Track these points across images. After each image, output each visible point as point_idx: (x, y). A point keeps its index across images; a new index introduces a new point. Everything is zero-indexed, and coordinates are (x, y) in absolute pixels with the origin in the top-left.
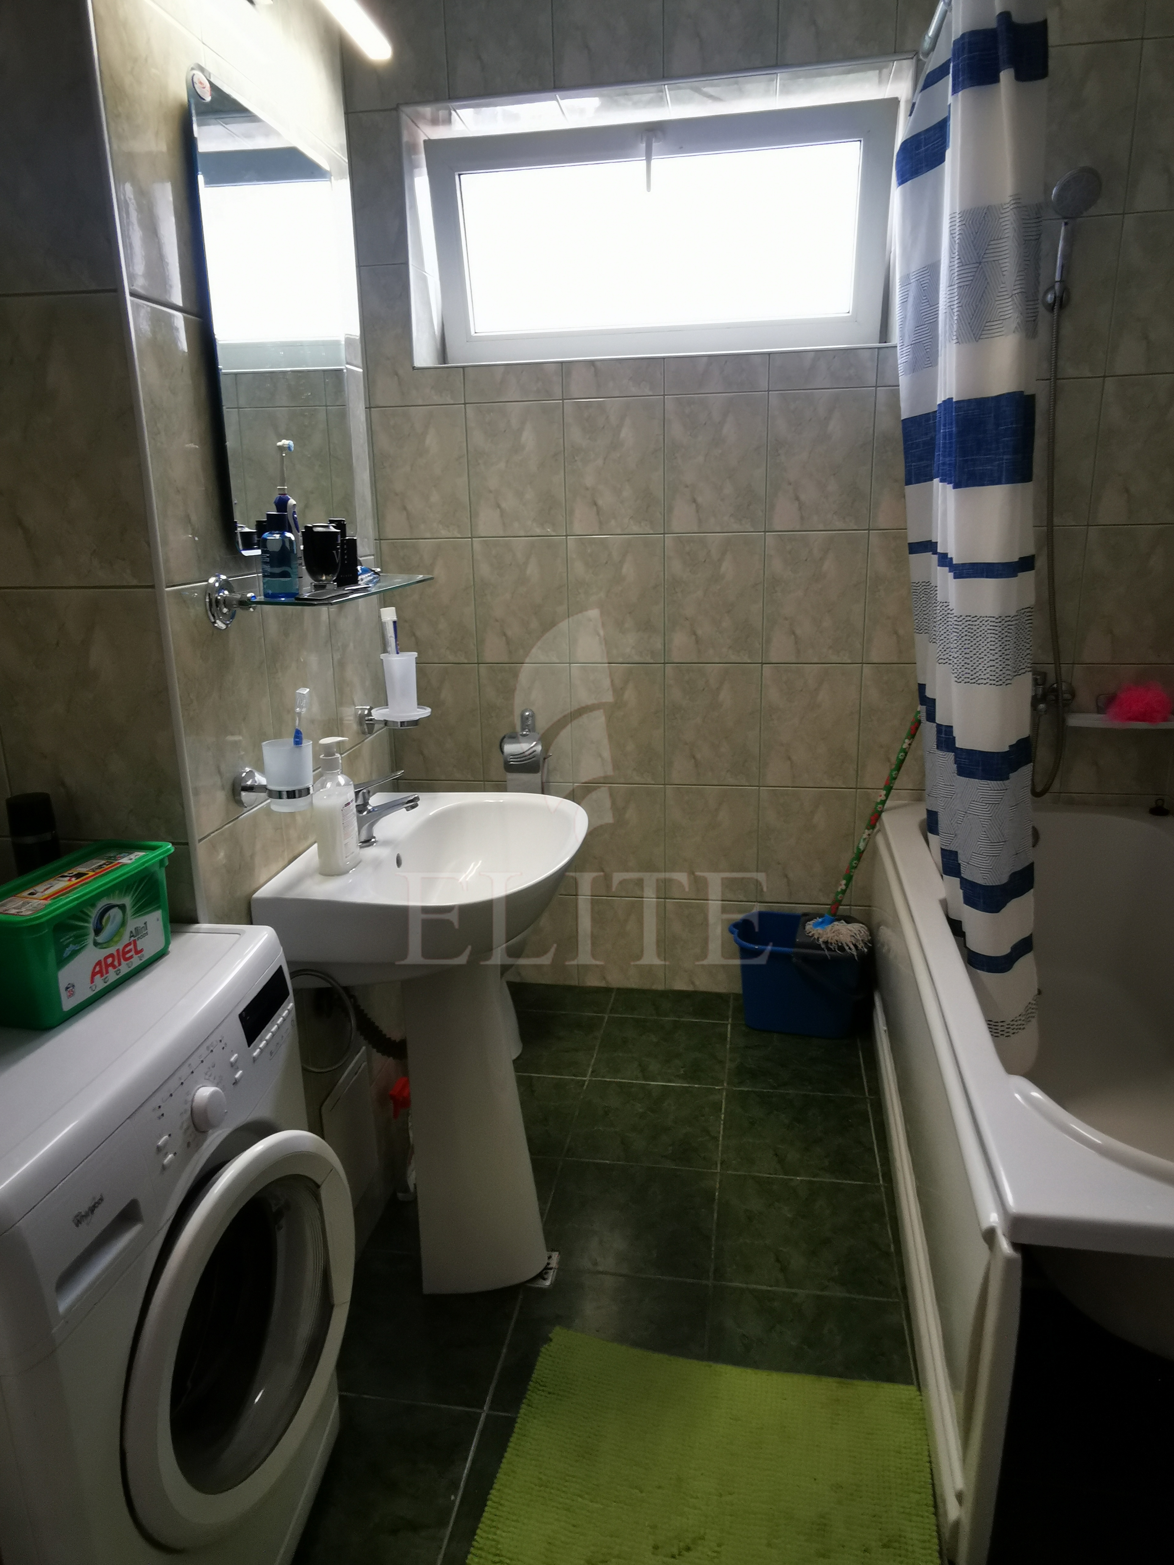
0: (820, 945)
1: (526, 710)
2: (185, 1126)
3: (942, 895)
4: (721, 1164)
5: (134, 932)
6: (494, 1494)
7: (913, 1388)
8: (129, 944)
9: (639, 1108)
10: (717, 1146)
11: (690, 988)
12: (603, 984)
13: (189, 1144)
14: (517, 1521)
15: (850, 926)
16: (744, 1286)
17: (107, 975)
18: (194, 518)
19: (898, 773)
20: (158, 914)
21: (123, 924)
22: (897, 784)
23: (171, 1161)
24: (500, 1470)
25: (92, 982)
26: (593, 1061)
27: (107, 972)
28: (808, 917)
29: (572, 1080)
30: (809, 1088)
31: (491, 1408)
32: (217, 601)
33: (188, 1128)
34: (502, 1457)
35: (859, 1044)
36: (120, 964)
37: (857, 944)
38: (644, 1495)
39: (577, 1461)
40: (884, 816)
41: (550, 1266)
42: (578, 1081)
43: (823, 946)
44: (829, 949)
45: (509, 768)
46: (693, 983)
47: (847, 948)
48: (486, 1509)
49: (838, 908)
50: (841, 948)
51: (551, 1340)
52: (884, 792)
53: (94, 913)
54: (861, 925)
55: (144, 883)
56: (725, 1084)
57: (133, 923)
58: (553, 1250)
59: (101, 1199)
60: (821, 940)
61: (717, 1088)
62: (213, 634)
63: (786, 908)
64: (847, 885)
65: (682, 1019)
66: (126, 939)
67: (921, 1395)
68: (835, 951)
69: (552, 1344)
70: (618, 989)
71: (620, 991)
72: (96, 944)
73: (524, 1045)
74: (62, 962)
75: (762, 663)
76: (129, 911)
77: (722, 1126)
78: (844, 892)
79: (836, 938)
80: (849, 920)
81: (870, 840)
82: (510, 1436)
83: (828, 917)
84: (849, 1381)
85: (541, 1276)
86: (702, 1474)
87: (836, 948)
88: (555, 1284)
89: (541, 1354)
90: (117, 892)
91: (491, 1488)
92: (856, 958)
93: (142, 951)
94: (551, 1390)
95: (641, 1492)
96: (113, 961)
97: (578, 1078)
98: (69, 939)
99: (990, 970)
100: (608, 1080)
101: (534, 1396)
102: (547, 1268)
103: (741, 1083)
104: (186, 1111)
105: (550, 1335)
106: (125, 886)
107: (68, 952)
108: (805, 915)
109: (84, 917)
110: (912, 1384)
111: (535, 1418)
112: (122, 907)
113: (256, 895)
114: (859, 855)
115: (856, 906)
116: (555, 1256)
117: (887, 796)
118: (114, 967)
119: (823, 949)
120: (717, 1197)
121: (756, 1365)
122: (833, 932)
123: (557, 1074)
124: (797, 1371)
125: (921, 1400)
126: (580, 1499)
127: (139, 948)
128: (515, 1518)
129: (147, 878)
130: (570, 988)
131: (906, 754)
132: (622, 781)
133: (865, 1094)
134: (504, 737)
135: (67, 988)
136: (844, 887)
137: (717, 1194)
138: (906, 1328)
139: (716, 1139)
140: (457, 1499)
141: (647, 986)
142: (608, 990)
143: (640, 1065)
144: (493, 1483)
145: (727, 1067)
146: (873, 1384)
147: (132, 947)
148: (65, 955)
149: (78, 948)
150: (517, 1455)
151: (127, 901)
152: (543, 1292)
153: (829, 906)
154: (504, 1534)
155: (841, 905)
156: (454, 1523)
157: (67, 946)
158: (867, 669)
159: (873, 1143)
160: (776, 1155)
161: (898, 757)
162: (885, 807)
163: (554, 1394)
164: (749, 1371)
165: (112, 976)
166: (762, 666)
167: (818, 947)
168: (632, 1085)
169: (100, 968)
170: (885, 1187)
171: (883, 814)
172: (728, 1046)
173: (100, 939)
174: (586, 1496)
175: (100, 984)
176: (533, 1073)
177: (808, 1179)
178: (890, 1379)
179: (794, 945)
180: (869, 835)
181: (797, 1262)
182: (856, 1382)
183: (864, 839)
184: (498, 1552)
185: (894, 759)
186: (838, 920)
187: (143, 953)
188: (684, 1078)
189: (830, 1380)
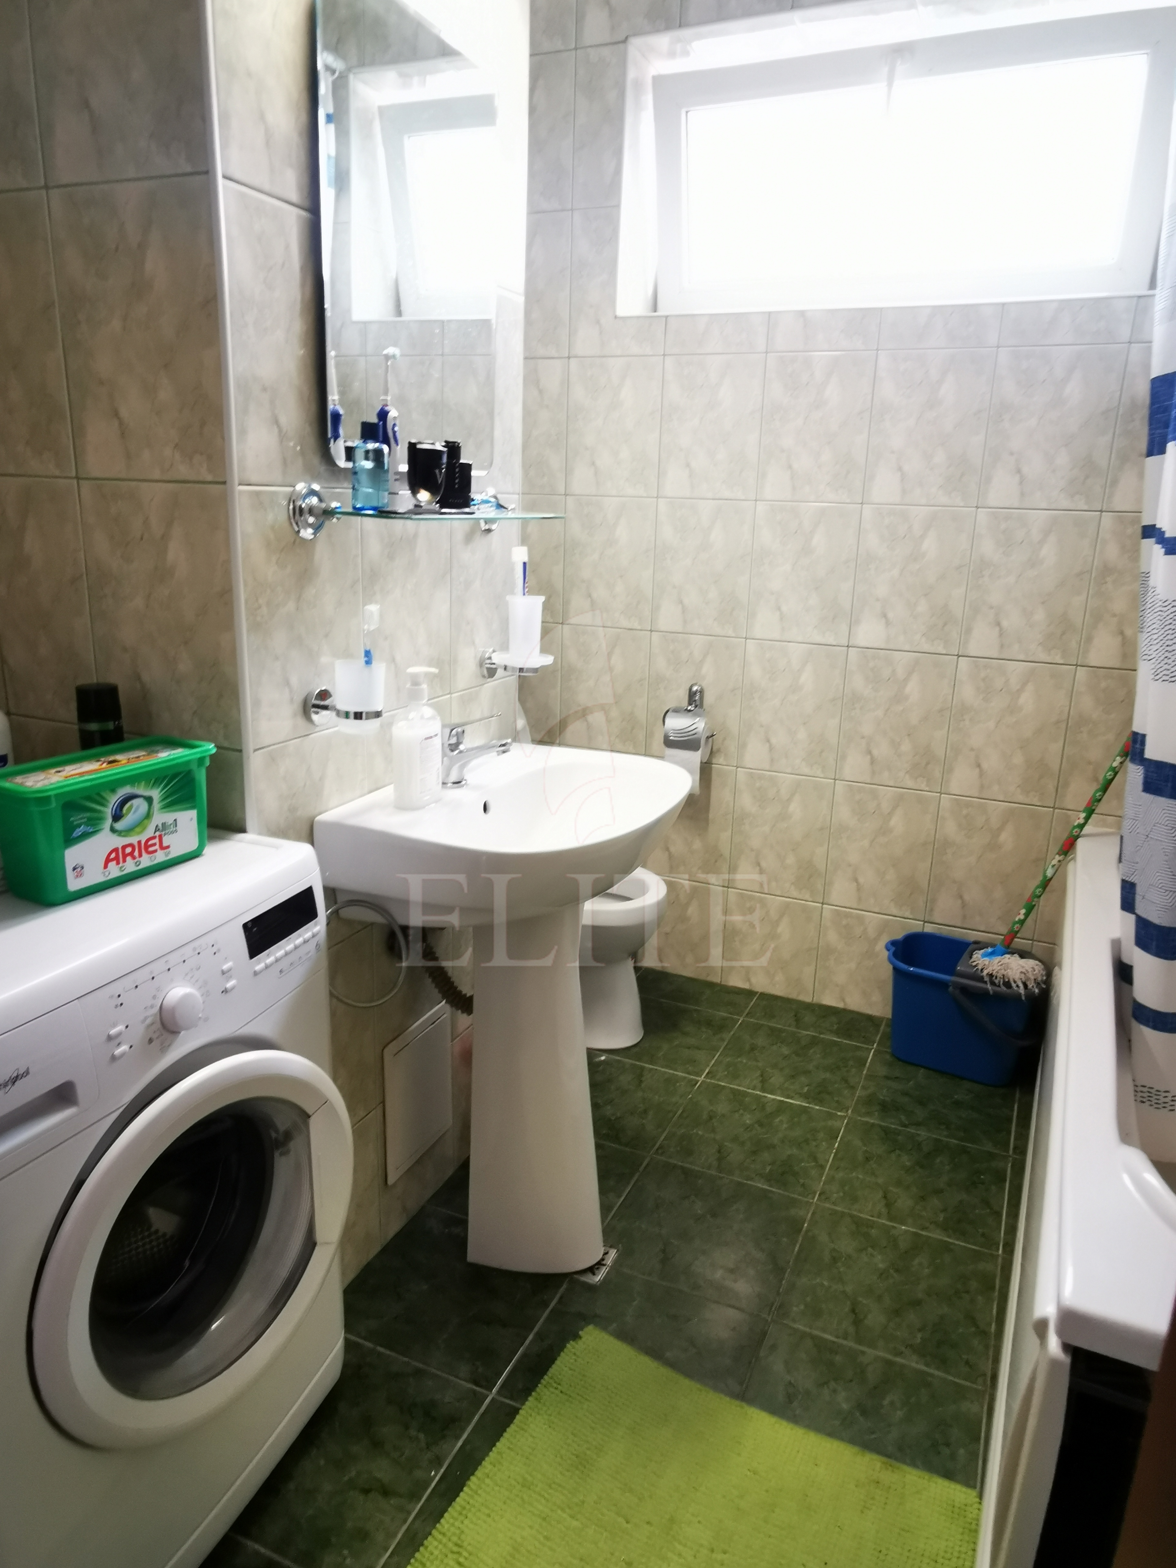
0: (982, 977)
1: (696, 684)
2: (148, 1021)
3: (1117, 934)
4: (820, 1195)
5: (160, 826)
6: (473, 1481)
7: (973, 1494)
8: (154, 838)
9: (748, 1119)
10: (821, 1175)
11: (841, 1005)
12: (746, 986)
13: (151, 1041)
14: (489, 1516)
15: (1023, 962)
16: (808, 1330)
17: (125, 864)
18: (283, 420)
19: (1104, 795)
20: (193, 814)
21: (148, 816)
22: (1101, 808)
23: (123, 1054)
24: (487, 1459)
25: (106, 866)
26: (713, 1061)
27: (124, 861)
28: (979, 945)
29: (685, 1078)
30: (945, 1133)
31: (499, 1392)
32: (301, 510)
33: (152, 1024)
34: (494, 1445)
35: (1017, 1095)
36: (140, 855)
37: (1028, 983)
38: (629, 1526)
39: (568, 1471)
40: (1080, 843)
41: (604, 1262)
42: (692, 1080)
43: (986, 979)
44: (993, 983)
45: (669, 743)
46: (843, 1000)
47: (1014, 985)
48: (462, 1494)
49: (1012, 940)
50: (1008, 984)
51: (580, 1338)
52: (1083, 815)
53: (113, 800)
54: (1037, 962)
55: (177, 780)
56: (850, 1111)
57: (160, 817)
58: (611, 1247)
59: (27, 1072)
60: (985, 972)
61: (839, 1113)
62: (294, 542)
63: (957, 933)
64: (1027, 915)
65: (822, 1036)
66: (150, 832)
67: (980, 1503)
68: (999, 986)
69: (580, 1342)
70: (762, 994)
71: (763, 996)
72: (113, 830)
73: (645, 1034)
74: (70, 841)
75: (959, 656)
76: (156, 805)
77: (833, 1155)
78: (1022, 922)
79: (1003, 972)
80: (1023, 955)
81: (1060, 868)
82: (508, 1426)
83: (1000, 948)
84: (898, 1464)
85: (592, 1270)
86: (699, 1522)
87: (1002, 983)
88: (606, 1281)
89: (565, 1350)
90: (143, 783)
91: (473, 1474)
92: (1023, 998)
93: (168, 847)
94: (563, 1390)
95: (627, 1522)
96: (133, 850)
97: (692, 1077)
98: (81, 819)
99: (1155, 1028)
100: (723, 1084)
101: (545, 1390)
102: (600, 1264)
103: (869, 1114)
104: (152, 1007)
105: (580, 1333)
106: (156, 777)
107: (78, 832)
108: (976, 943)
109: (103, 802)
110: (974, 1487)
111: (539, 1414)
112: (149, 800)
113: (318, 818)
114: (1046, 883)
115: (1039, 941)
116: (613, 1254)
117: (1087, 819)
118: (134, 858)
119: (986, 982)
120: (804, 1229)
121: (794, 1419)
122: (1002, 965)
123: (671, 1069)
124: (841, 1439)
125: (979, 1509)
126: (559, 1512)
127: (165, 844)
128: (487, 1511)
129: (183, 775)
130: (711, 985)
131: (1116, 774)
132: (789, 770)
133: (1008, 1151)
134: (667, 711)
135: (74, 869)
136: (1022, 917)
137: (806, 1225)
138: (984, 1421)
139: (822, 1167)
140: (436, 1476)
141: (793, 996)
142: (750, 993)
143: (762, 1076)
144: (476, 1469)
145: (857, 1095)
146: (926, 1475)
147: (157, 841)
148: (75, 835)
149: (91, 830)
150: (509, 1448)
151: (156, 794)
152: (591, 1288)
153: (1003, 937)
154: (471, 1526)
155: (1016, 938)
156: (427, 1500)
157: (79, 826)
158: (1081, 673)
159: (1002, 1207)
160: (885, 1197)
161: (1105, 776)
162: (1083, 833)
163: (566, 1394)
164: (784, 1423)
165: (130, 866)
166: (958, 658)
167: (981, 979)
168: (746, 1094)
169: (115, 856)
170: (1003, 1259)
171: (1079, 840)
172: (865, 1072)
173: (119, 826)
174: (567, 1510)
175: (114, 871)
176: (646, 1063)
177: (914, 1230)
178: (948, 1475)
179: (952, 971)
180: (1059, 861)
181: (875, 1318)
182: (905, 1468)
183: (1053, 866)
184: (459, 1542)
185: (1101, 778)
186: (1012, 953)
187: (170, 849)
188: (806, 1097)
189: (875, 1457)
